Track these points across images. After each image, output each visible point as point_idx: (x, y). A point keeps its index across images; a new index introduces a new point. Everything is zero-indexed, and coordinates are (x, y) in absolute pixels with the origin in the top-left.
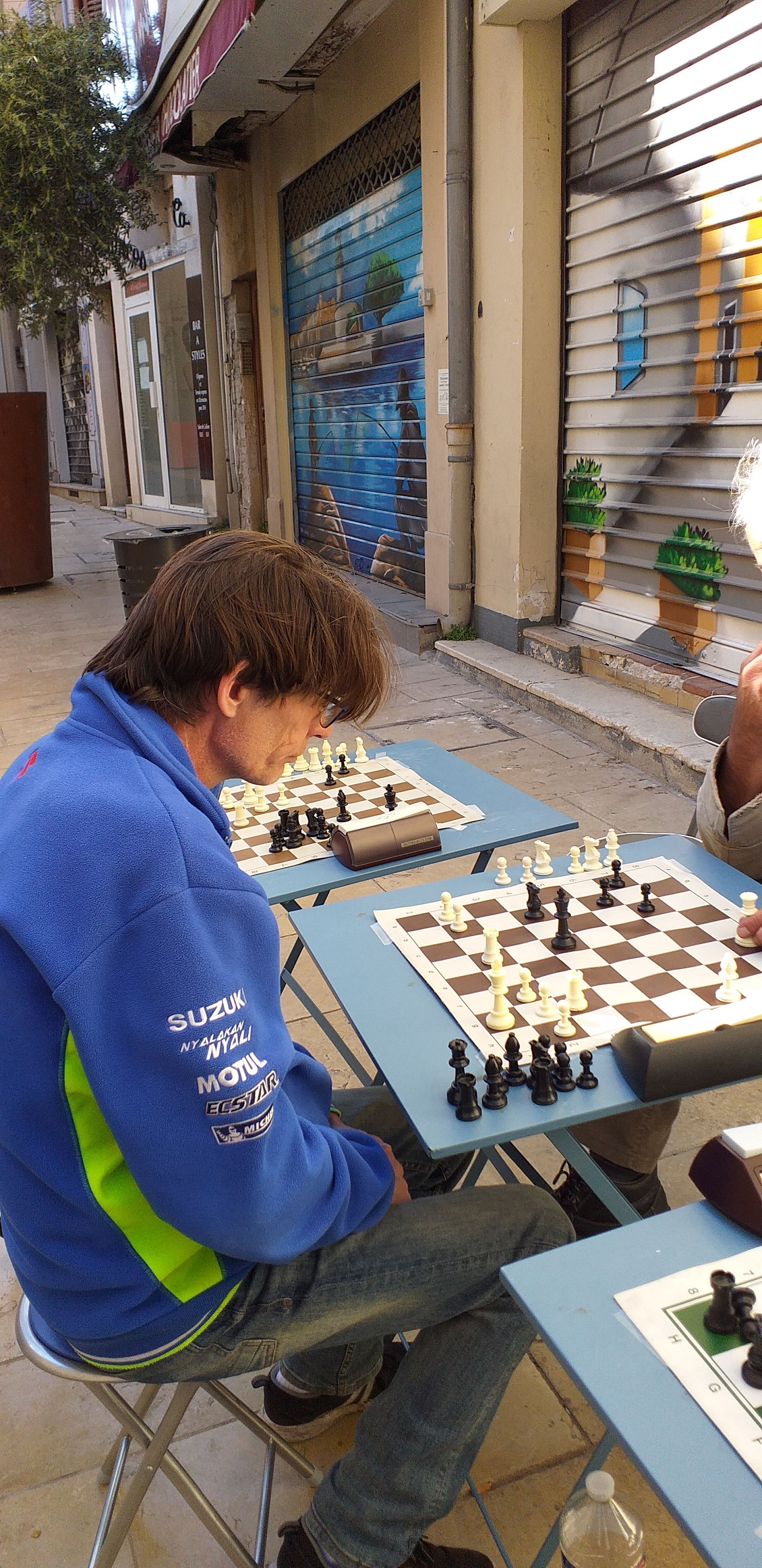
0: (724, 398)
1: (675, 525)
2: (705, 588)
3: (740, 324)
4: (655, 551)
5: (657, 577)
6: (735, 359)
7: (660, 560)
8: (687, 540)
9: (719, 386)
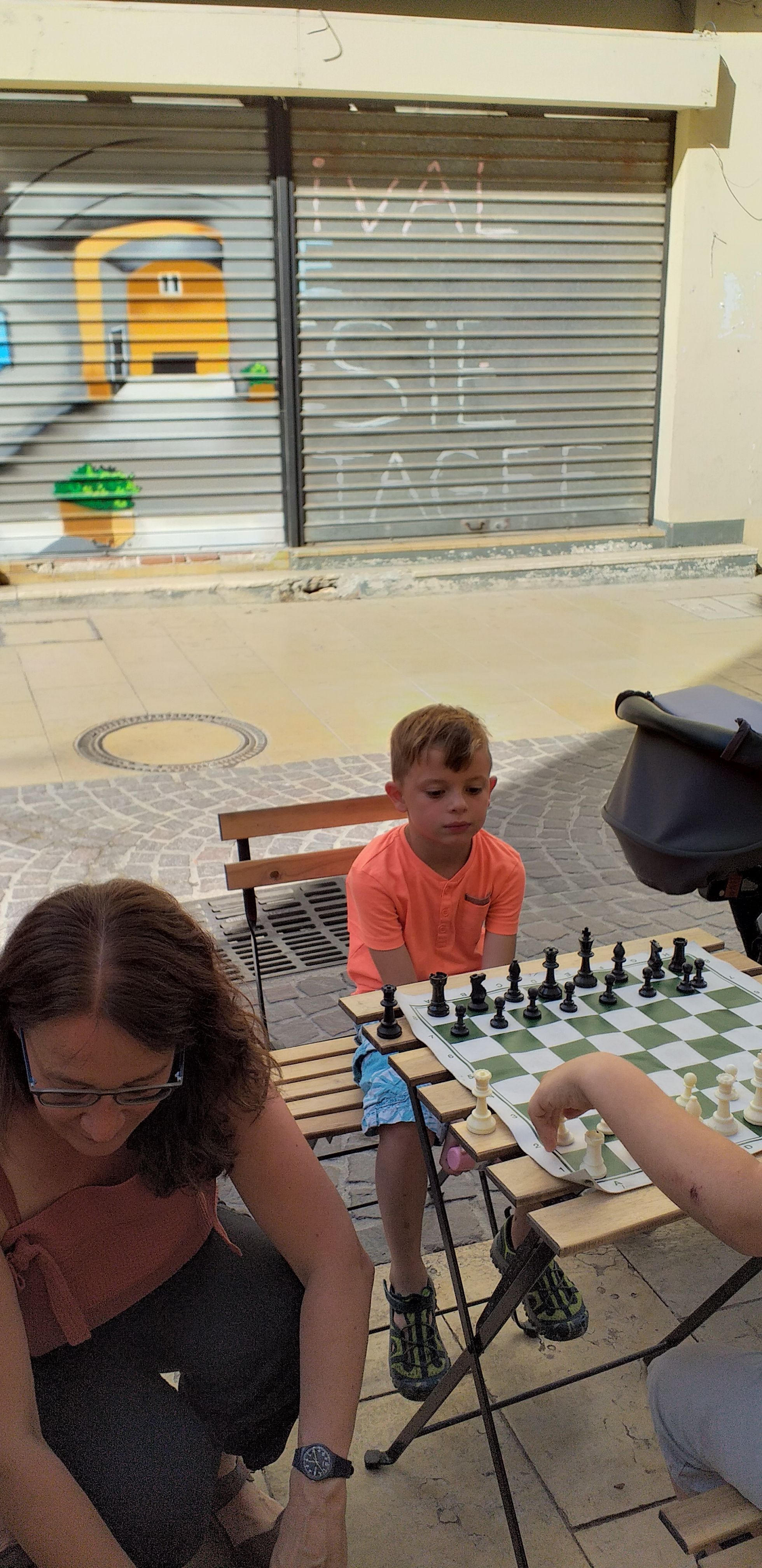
0: (120, 384)
1: (76, 467)
2: (117, 503)
3: (129, 342)
4: (52, 487)
5: (58, 505)
6: (129, 362)
7: (57, 492)
8: (90, 475)
9: (113, 377)
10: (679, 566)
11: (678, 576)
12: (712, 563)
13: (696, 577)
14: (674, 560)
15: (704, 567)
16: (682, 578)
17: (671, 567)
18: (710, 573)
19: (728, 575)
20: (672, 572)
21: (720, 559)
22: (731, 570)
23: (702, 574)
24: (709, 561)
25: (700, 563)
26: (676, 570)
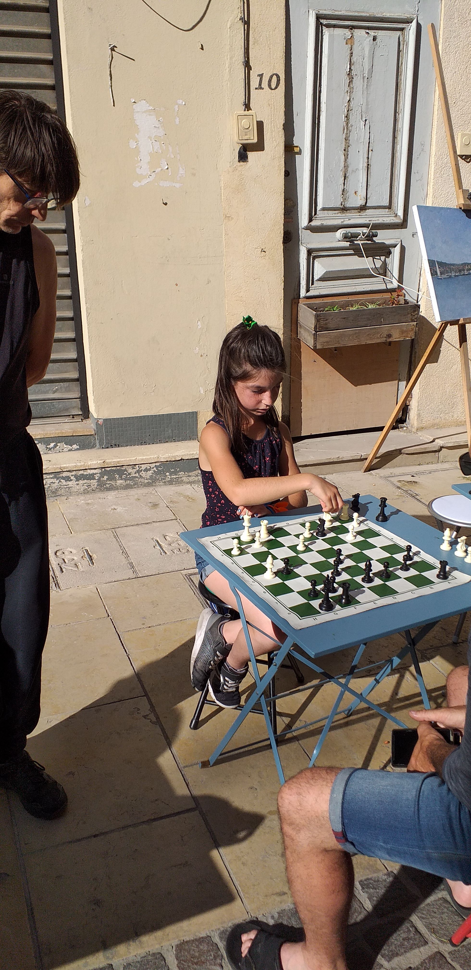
10: (102, 475)
11: (102, 487)
12: (146, 470)
13: (127, 487)
14: (95, 469)
15: (137, 475)
16: (108, 489)
17: (91, 477)
18: (146, 481)
19: (171, 482)
20: (94, 483)
21: (158, 464)
22: (175, 477)
23: (134, 485)
24: (143, 467)
25: (130, 470)
26: (99, 480)
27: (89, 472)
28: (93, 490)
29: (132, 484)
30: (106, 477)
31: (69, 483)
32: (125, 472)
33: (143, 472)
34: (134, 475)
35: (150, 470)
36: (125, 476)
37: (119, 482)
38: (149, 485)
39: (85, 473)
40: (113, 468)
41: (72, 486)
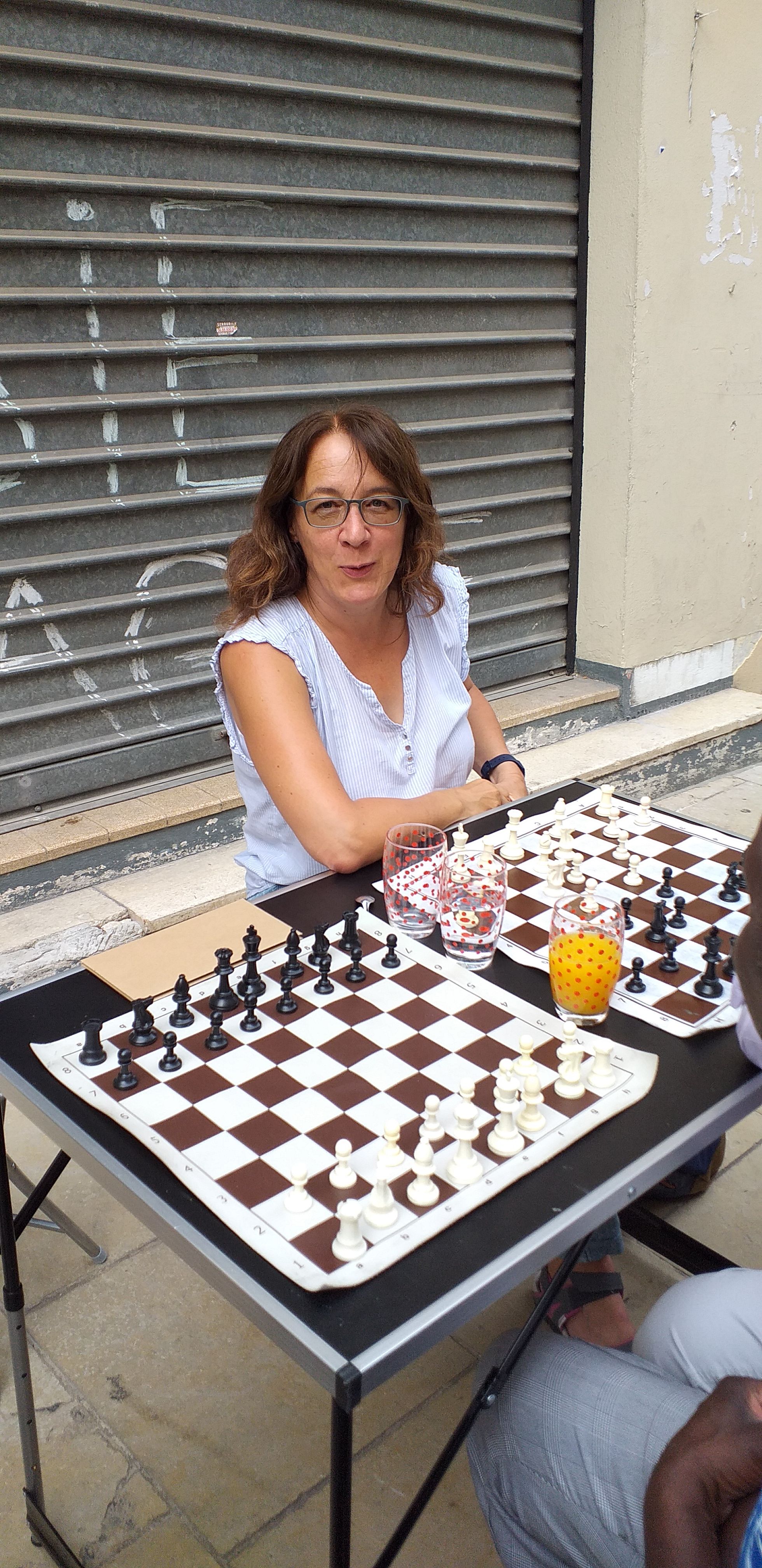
11: (672, 784)
13: (702, 779)
14: (667, 754)
17: (662, 769)
20: (664, 779)
22: (750, 751)
23: (707, 773)
27: (661, 761)
28: (662, 792)
29: (704, 772)
30: (678, 766)
31: (637, 784)
32: (699, 754)
33: (717, 750)
34: (708, 757)
35: (725, 744)
36: (698, 760)
37: (692, 771)
38: (722, 771)
39: (656, 764)
40: (686, 750)
41: (640, 789)
